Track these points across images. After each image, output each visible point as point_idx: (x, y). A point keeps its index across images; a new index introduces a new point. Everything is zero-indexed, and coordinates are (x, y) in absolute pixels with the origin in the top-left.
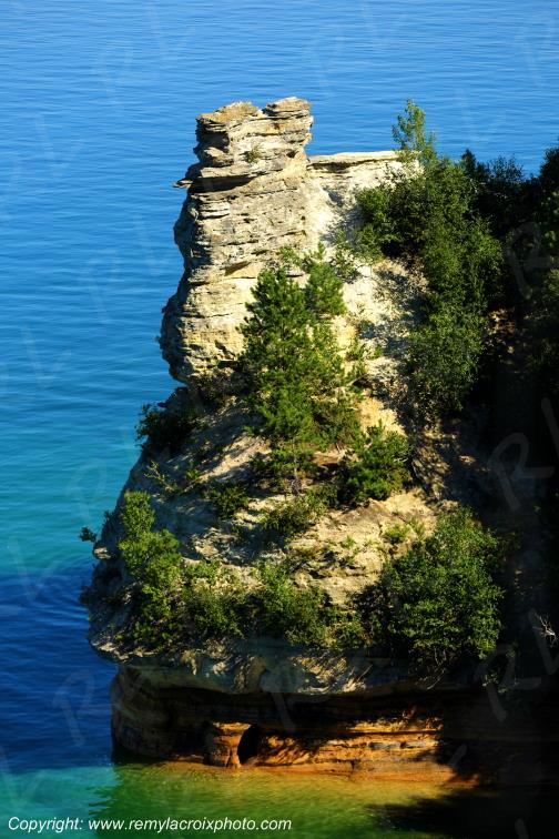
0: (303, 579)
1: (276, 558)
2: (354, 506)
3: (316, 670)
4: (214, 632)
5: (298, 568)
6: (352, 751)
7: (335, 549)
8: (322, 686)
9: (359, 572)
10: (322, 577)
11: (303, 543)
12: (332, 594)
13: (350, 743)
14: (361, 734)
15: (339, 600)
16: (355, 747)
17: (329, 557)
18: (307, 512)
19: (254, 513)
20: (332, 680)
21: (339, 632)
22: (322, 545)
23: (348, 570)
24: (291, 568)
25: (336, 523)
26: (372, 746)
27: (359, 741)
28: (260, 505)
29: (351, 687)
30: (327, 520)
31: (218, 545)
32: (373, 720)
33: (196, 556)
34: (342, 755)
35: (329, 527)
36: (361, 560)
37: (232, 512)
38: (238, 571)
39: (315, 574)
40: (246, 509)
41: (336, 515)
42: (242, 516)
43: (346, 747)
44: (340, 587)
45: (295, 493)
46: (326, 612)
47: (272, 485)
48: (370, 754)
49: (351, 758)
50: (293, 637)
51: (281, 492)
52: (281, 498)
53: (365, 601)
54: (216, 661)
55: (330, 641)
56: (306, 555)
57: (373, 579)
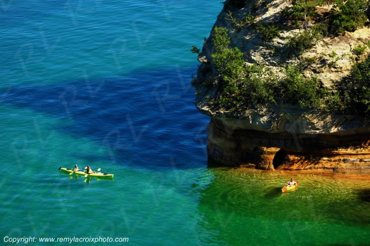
0: (308, 73)
1: (295, 62)
2: (337, 35)
3: (315, 121)
4: (261, 101)
5: (306, 68)
6: (333, 163)
7: (326, 58)
8: (318, 129)
9: (338, 70)
10: (318, 73)
11: (308, 55)
12: (324, 82)
13: (333, 159)
14: (338, 155)
15: (327, 84)
16: (335, 161)
17: (323, 62)
18: (311, 38)
19: (282, 38)
20: (324, 127)
21: (327, 102)
22: (319, 56)
23: (333, 69)
24: (302, 68)
25: (327, 44)
26: (344, 161)
27: (337, 158)
28: (286, 34)
29: (334, 130)
30: (322, 43)
31: (263, 55)
32: (347, 147)
33: (252, 61)
34: (328, 165)
35: (322, 46)
36: (339, 63)
37: (271, 38)
38: (275, 69)
39: (315, 71)
40: (279, 36)
41: (327, 40)
42: (276, 40)
43: (331, 161)
44: (328, 78)
45: (305, 28)
46: (321, 91)
47: (293, 24)
48: (343, 165)
49: (333, 167)
50: (302, 103)
51: (298, 27)
52: (297, 31)
53: (341, 85)
54: (262, 116)
55: (323, 106)
56: (310, 61)
57: (346, 73)
